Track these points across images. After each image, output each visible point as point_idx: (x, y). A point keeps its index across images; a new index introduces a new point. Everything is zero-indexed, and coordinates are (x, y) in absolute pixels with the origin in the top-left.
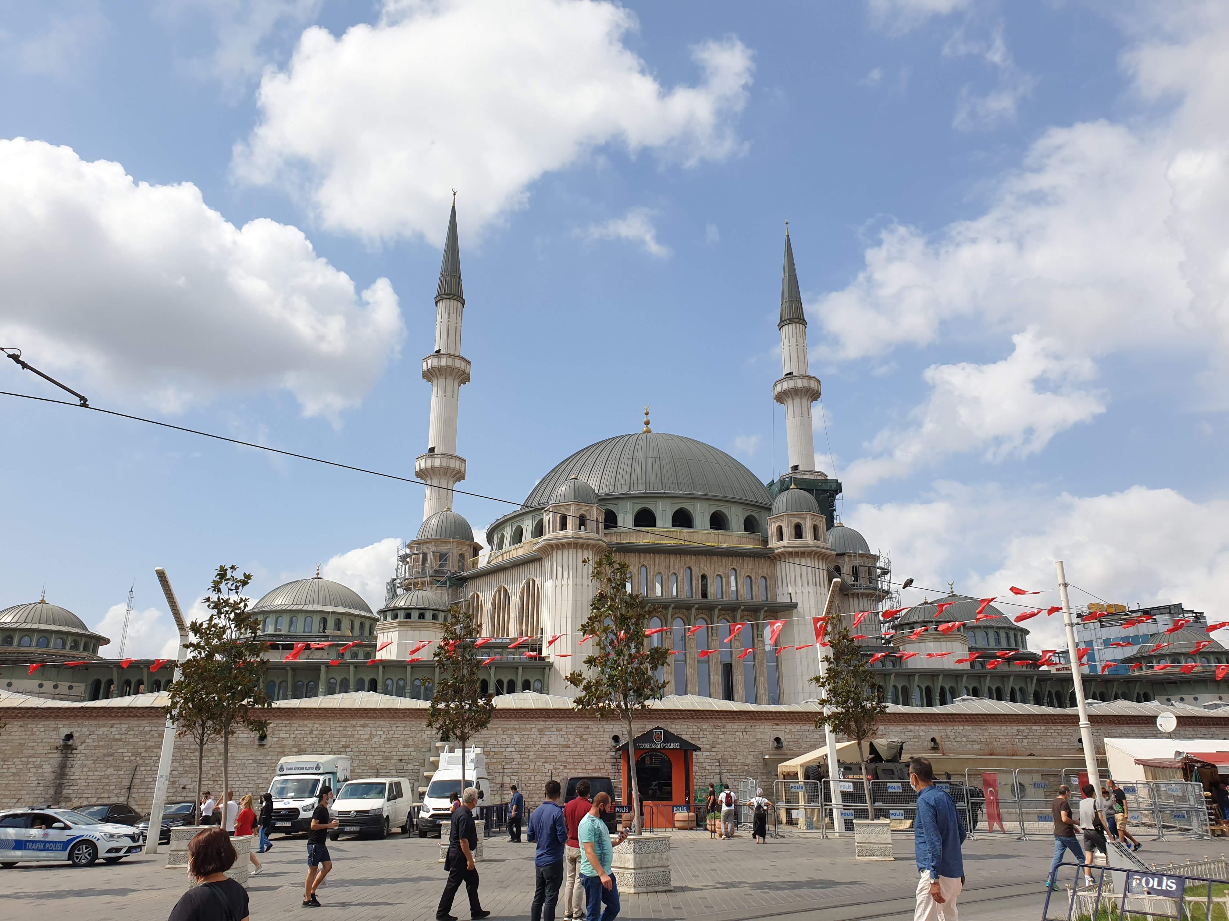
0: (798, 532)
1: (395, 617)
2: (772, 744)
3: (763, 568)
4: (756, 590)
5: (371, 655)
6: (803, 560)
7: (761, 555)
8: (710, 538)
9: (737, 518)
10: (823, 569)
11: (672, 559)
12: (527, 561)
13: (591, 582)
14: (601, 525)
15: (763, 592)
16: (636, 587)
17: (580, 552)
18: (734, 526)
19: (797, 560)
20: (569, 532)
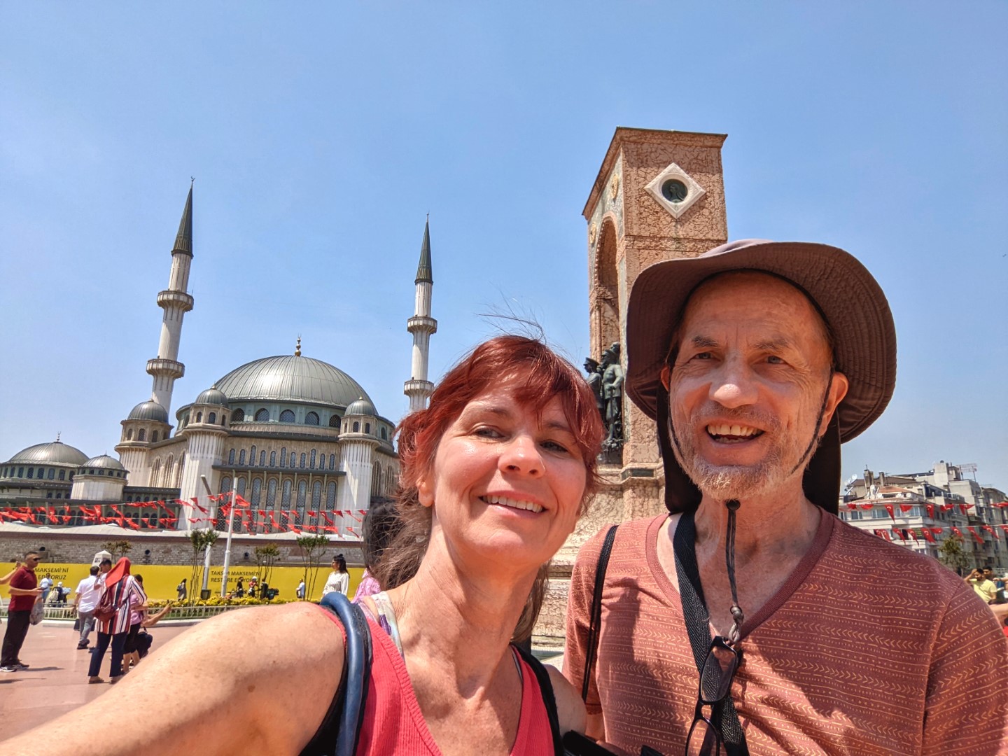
0: (356, 428)
1: (84, 472)
2: (242, 556)
3: (333, 449)
4: (327, 463)
5: (68, 496)
6: (356, 446)
7: (333, 441)
8: (304, 428)
9: (325, 417)
10: (368, 451)
11: (273, 443)
12: (182, 440)
13: (213, 456)
14: (227, 420)
15: (332, 463)
16: (247, 459)
17: (207, 437)
18: (322, 422)
19: (352, 445)
20: (201, 424)
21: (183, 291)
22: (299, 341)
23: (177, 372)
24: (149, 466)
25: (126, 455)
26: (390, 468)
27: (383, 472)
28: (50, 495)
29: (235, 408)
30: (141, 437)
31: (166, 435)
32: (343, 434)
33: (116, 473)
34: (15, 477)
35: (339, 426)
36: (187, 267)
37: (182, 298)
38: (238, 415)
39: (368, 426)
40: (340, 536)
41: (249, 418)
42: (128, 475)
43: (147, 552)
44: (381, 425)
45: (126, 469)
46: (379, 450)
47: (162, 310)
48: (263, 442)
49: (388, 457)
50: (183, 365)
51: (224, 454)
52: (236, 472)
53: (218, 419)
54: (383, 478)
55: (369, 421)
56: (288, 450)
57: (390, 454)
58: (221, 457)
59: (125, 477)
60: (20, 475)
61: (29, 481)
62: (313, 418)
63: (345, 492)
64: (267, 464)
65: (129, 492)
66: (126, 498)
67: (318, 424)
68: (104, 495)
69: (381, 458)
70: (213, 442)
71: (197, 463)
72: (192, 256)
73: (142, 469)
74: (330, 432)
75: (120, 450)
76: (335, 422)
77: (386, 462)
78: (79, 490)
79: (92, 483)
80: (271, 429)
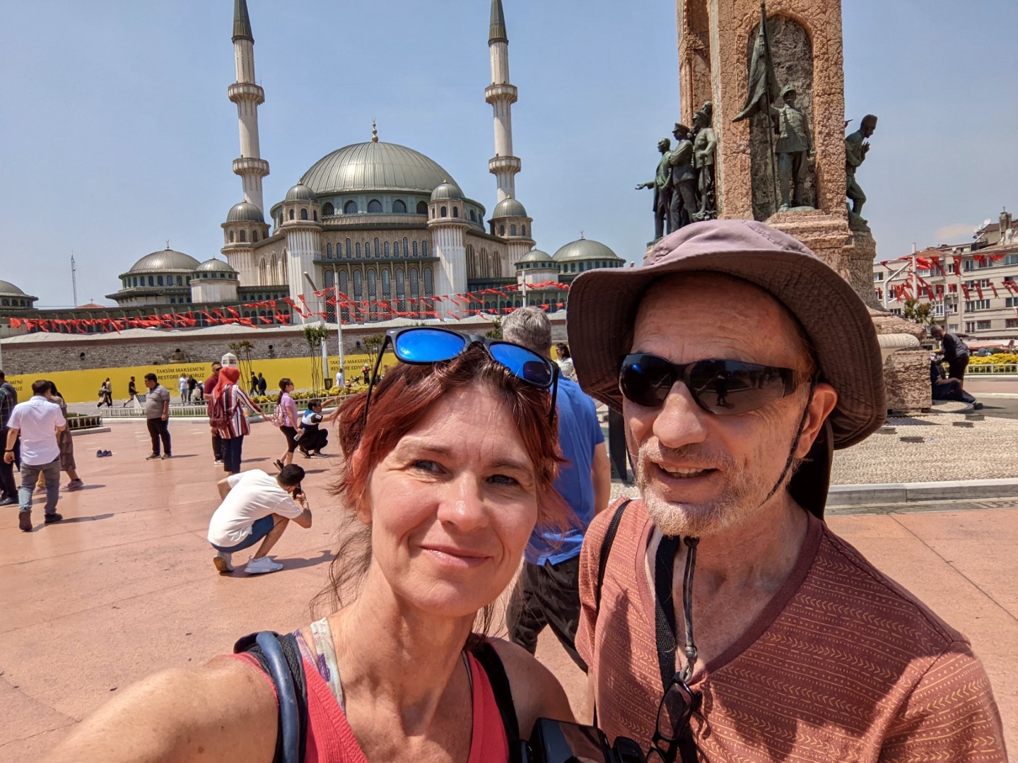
0: (444, 213)
1: (198, 277)
2: (355, 345)
3: (424, 236)
4: (420, 250)
5: (189, 300)
6: (446, 230)
7: (423, 228)
8: (392, 218)
9: (412, 204)
10: (459, 235)
11: (365, 234)
12: (281, 238)
13: (312, 252)
14: (319, 215)
15: (424, 251)
16: (344, 252)
17: (303, 233)
18: (409, 209)
19: (442, 230)
20: (295, 221)
21: (252, 82)
22: (374, 125)
23: (262, 170)
24: (256, 266)
25: (232, 257)
26: (483, 250)
27: (477, 254)
28: (173, 301)
29: (324, 203)
30: (243, 239)
31: (265, 235)
32: (432, 221)
33: (227, 275)
34: (139, 286)
35: (426, 212)
36: (250, 53)
37: (252, 90)
38: (328, 209)
39: (455, 210)
40: (441, 320)
41: (338, 212)
42: (238, 276)
43: (271, 347)
44: (469, 208)
45: (235, 270)
46: (470, 233)
47: (235, 105)
48: (356, 234)
49: (480, 240)
50: (266, 163)
51: (322, 249)
52: (336, 265)
53: (310, 215)
54: (478, 260)
55: (456, 205)
56: (381, 241)
57: (482, 236)
58: (320, 253)
59: (236, 277)
60: (143, 284)
61: (151, 289)
62: (399, 206)
63: (441, 277)
64: (363, 255)
65: (242, 291)
66: (242, 298)
67: (406, 212)
68: (221, 296)
69: (473, 241)
70: (309, 238)
71: (298, 260)
72: (253, 41)
73: (250, 269)
74: (418, 219)
75: (226, 252)
76: (422, 209)
77: (478, 245)
78: (199, 294)
79: (208, 286)
80: (362, 221)
